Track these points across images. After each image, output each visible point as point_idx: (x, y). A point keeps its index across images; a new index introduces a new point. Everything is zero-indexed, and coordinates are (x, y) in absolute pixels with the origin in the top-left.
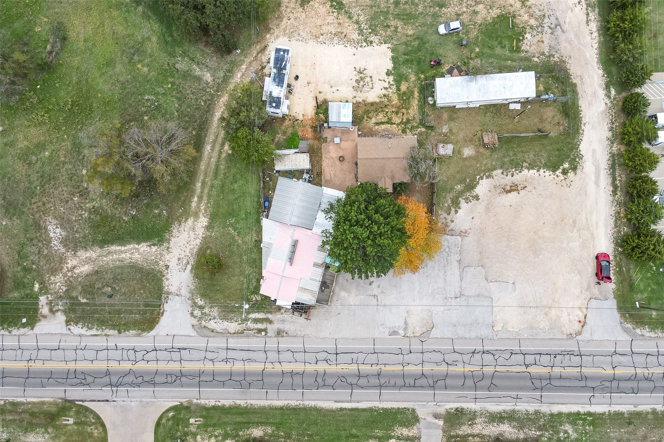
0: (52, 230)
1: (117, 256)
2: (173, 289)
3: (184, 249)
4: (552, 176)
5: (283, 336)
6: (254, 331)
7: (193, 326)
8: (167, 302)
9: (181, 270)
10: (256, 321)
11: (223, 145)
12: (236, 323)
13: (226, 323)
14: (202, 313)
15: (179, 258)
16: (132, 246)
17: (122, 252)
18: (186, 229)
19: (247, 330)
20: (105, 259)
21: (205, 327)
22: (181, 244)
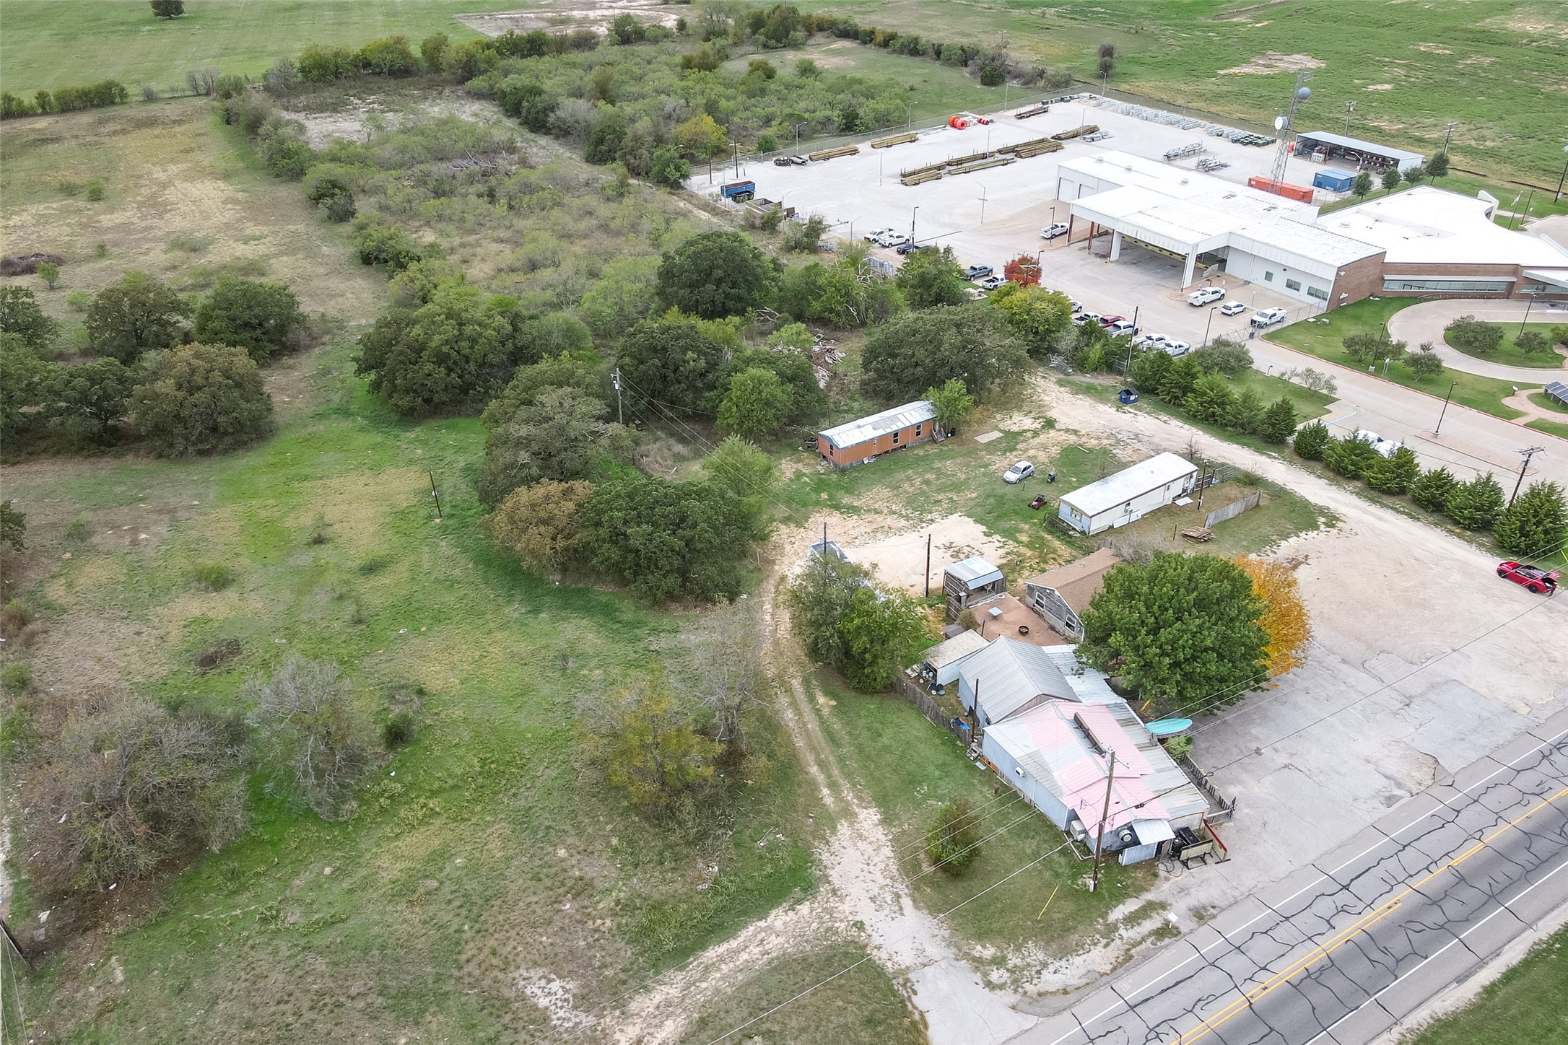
0: (539, 992)
1: (732, 965)
2: (906, 958)
3: (869, 877)
4: (1321, 534)
5: (1214, 917)
6: (1149, 941)
7: (1014, 1008)
8: (915, 993)
9: (893, 915)
10: (1132, 919)
11: (812, 699)
12: (1099, 948)
13: (1078, 960)
14: (1008, 970)
15: (871, 898)
16: (751, 928)
17: (737, 951)
18: (844, 844)
19: (1134, 946)
20: (704, 985)
21: (1040, 995)
22: (858, 873)
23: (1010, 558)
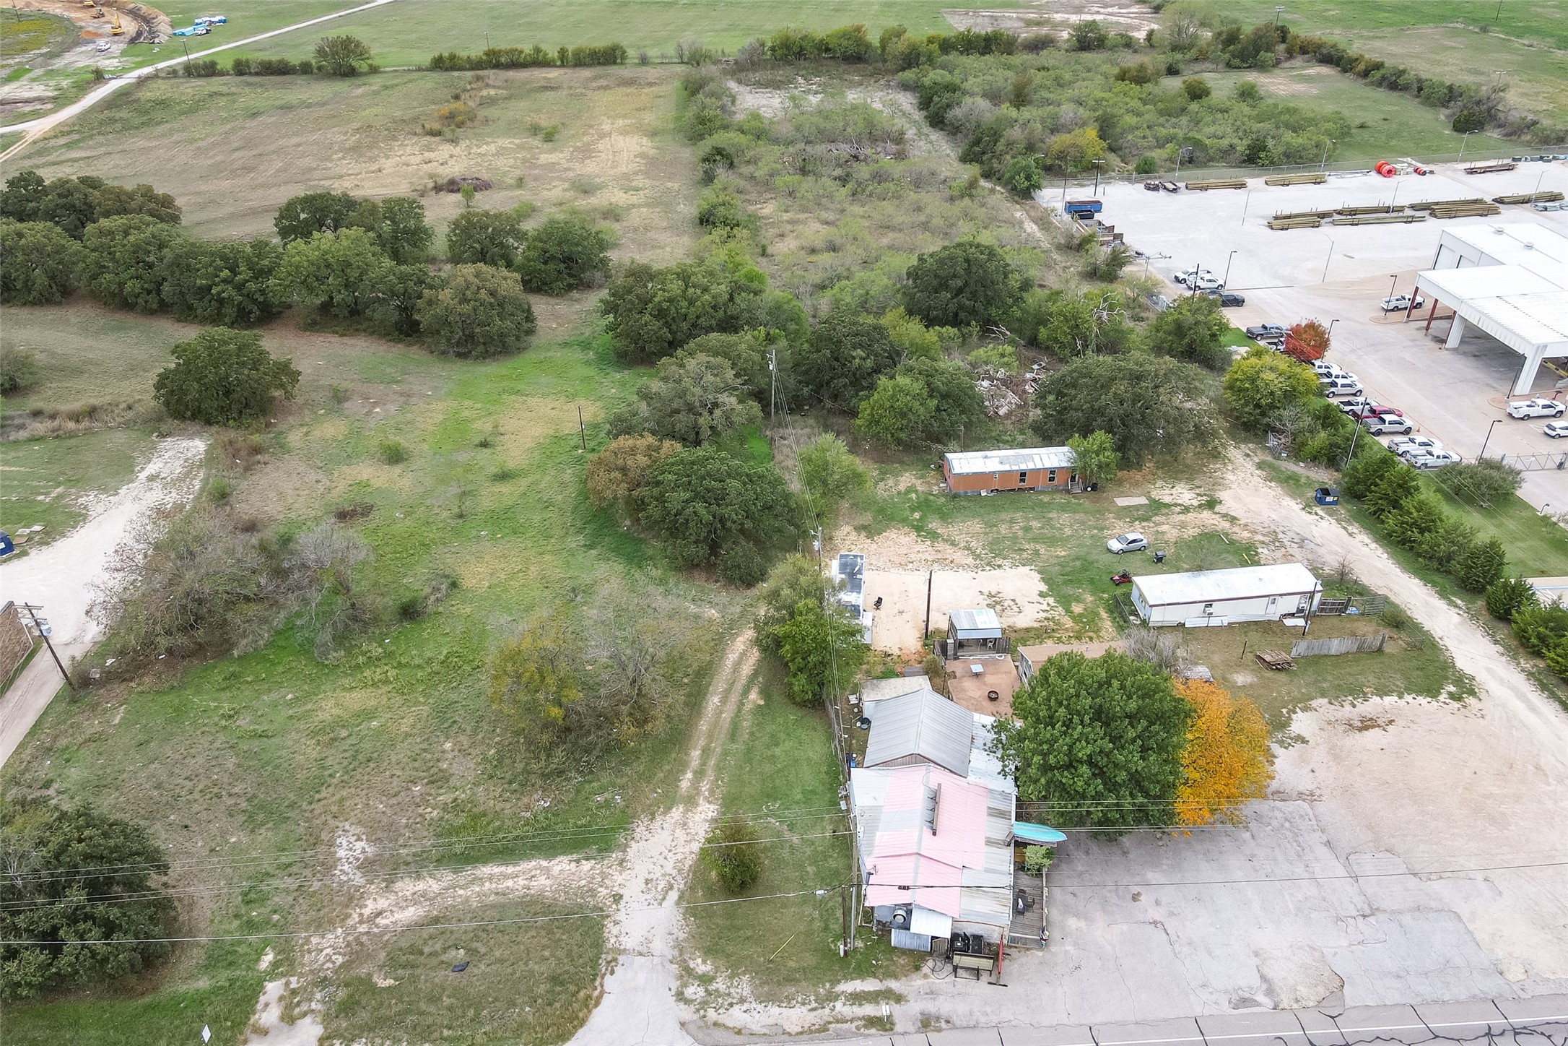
0: (345, 843)
1: (494, 886)
2: (629, 943)
3: (662, 861)
4: (1434, 703)
5: (939, 1030)
6: (856, 1023)
7: (683, 1024)
8: (612, 973)
9: (652, 901)
10: (857, 998)
11: (746, 691)
12: (804, 1009)
13: (774, 1010)
14: (706, 991)
15: (647, 880)
16: (533, 863)
17: (506, 877)
18: (665, 825)
19: (838, 1022)
20: (461, 892)
21: (715, 1024)
22: (655, 854)
23: (1046, 623)
